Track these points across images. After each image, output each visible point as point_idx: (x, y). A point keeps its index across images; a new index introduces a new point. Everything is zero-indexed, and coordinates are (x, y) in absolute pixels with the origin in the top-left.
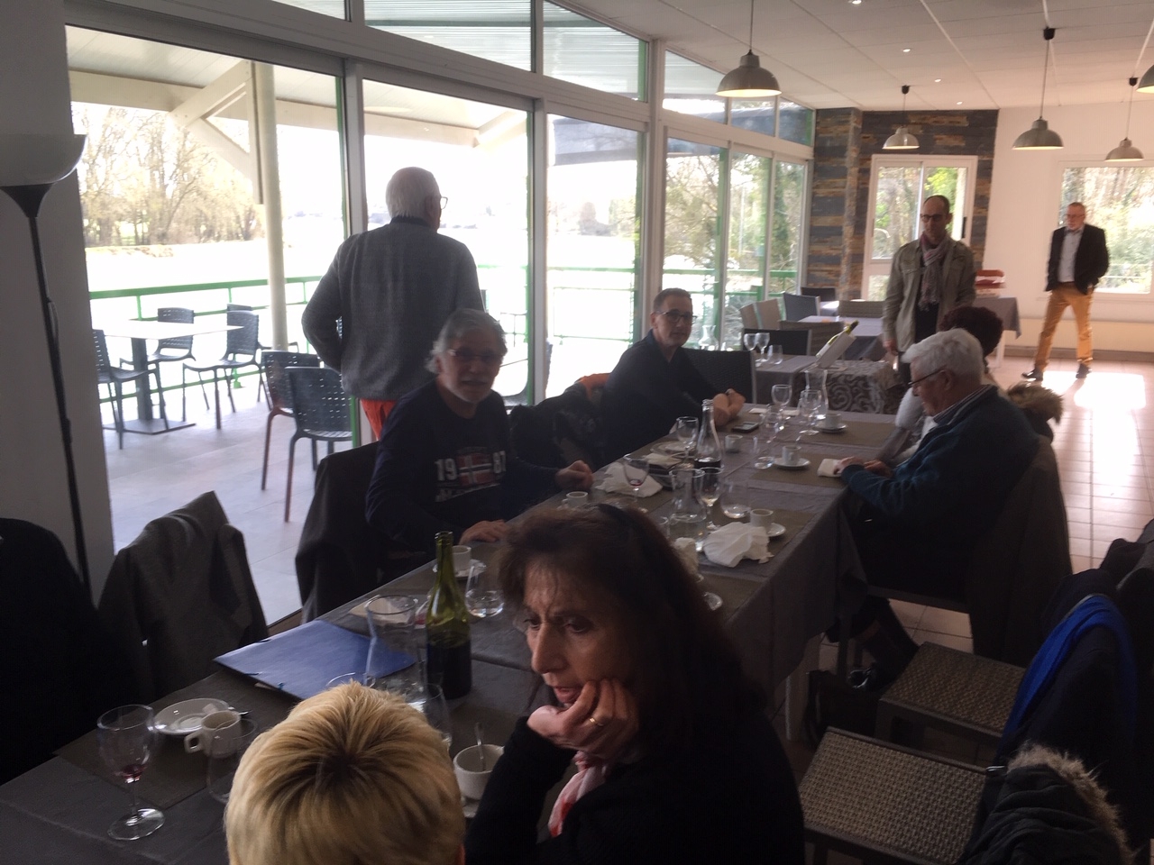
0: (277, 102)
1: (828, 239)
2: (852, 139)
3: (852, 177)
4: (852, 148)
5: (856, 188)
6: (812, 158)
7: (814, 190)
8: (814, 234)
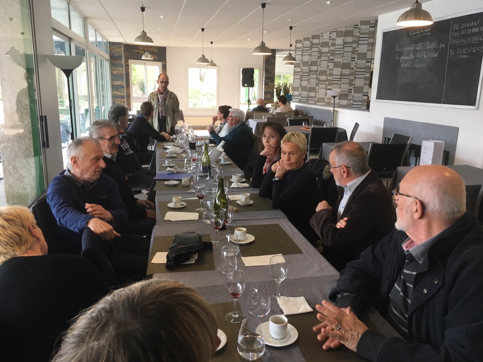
1: (119, 89)
2: (123, 54)
3: (124, 67)
4: (123, 57)
5: (125, 71)
6: (110, 59)
7: (112, 71)
8: (114, 87)
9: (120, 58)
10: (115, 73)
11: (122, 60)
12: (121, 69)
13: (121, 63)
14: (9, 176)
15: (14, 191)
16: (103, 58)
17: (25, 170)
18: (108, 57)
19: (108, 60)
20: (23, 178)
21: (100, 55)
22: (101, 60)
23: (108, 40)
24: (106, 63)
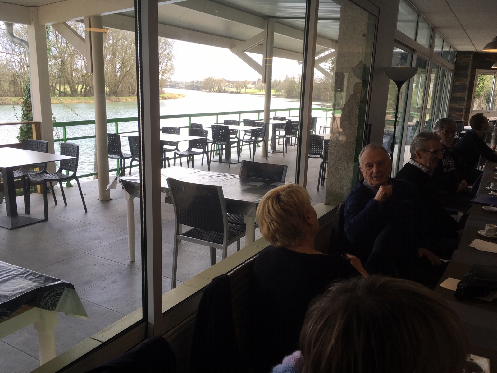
0: (274, 48)
1: (459, 102)
2: (470, 63)
3: (469, 78)
4: (470, 67)
5: (470, 82)
6: (454, 70)
7: (454, 83)
8: (453, 99)
9: (466, 68)
10: (457, 85)
11: (468, 70)
12: (465, 79)
13: (466, 73)
14: (332, 176)
15: (333, 190)
16: (447, 68)
17: (345, 172)
18: (452, 67)
19: (452, 71)
20: (342, 179)
21: (444, 65)
22: (444, 71)
23: (456, 49)
24: (449, 73)
